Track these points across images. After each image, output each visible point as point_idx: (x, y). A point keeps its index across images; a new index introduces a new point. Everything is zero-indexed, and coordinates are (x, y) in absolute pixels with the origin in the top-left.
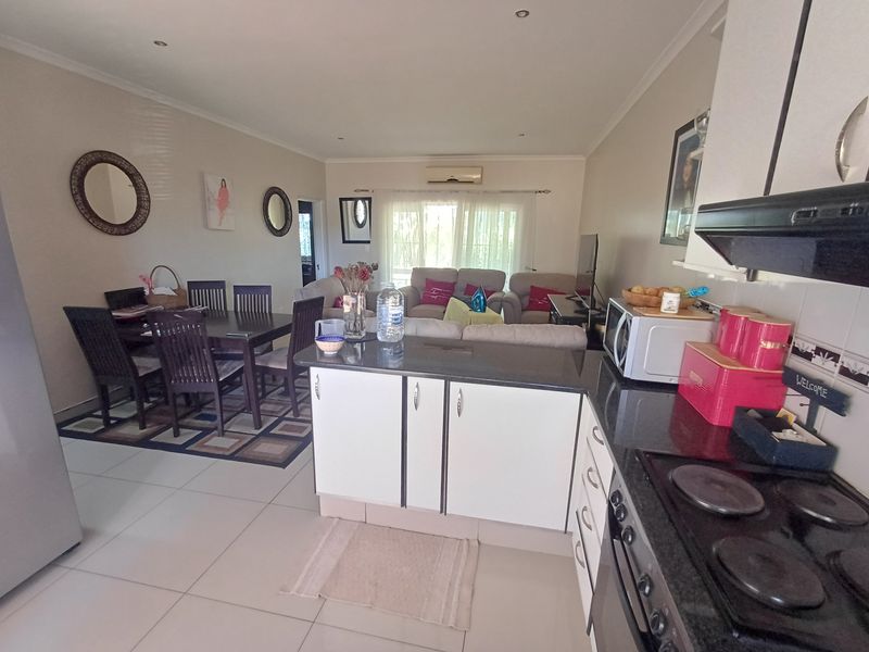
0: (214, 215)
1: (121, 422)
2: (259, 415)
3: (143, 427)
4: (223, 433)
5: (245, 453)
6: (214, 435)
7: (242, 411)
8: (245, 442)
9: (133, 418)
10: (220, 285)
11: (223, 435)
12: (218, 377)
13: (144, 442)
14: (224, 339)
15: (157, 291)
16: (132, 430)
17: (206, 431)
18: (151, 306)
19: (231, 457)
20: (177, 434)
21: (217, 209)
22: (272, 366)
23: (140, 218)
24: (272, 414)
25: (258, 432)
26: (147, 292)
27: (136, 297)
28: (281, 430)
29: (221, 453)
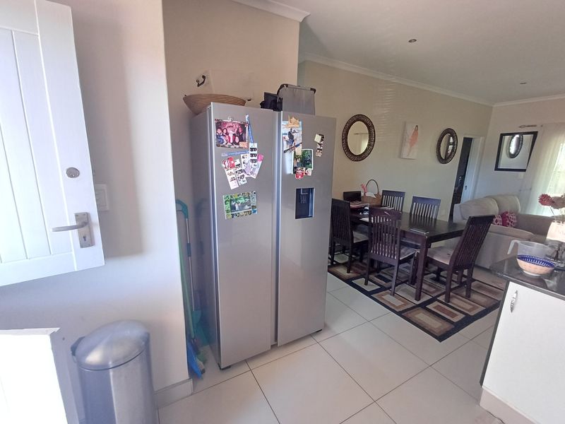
0: (406, 150)
1: (338, 264)
2: (421, 292)
3: (349, 272)
4: (394, 294)
5: (409, 315)
6: (388, 293)
7: (405, 282)
8: (409, 306)
9: (344, 264)
10: (401, 194)
11: (393, 295)
12: (399, 257)
13: (349, 281)
14: (409, 233)
15: (367, 195)
16: (343, 271)
17: (382, 289)
18: (364, 202)
19: (400, 314)
20: (366, 284)
21: (408, 144)
22: (436, 258)
23: (369, 151)
24: (427, 292)
25: (418, 303)
26: (362, 194)
27: (356, 196)
28: (435, 308)
29: (393, 308)
